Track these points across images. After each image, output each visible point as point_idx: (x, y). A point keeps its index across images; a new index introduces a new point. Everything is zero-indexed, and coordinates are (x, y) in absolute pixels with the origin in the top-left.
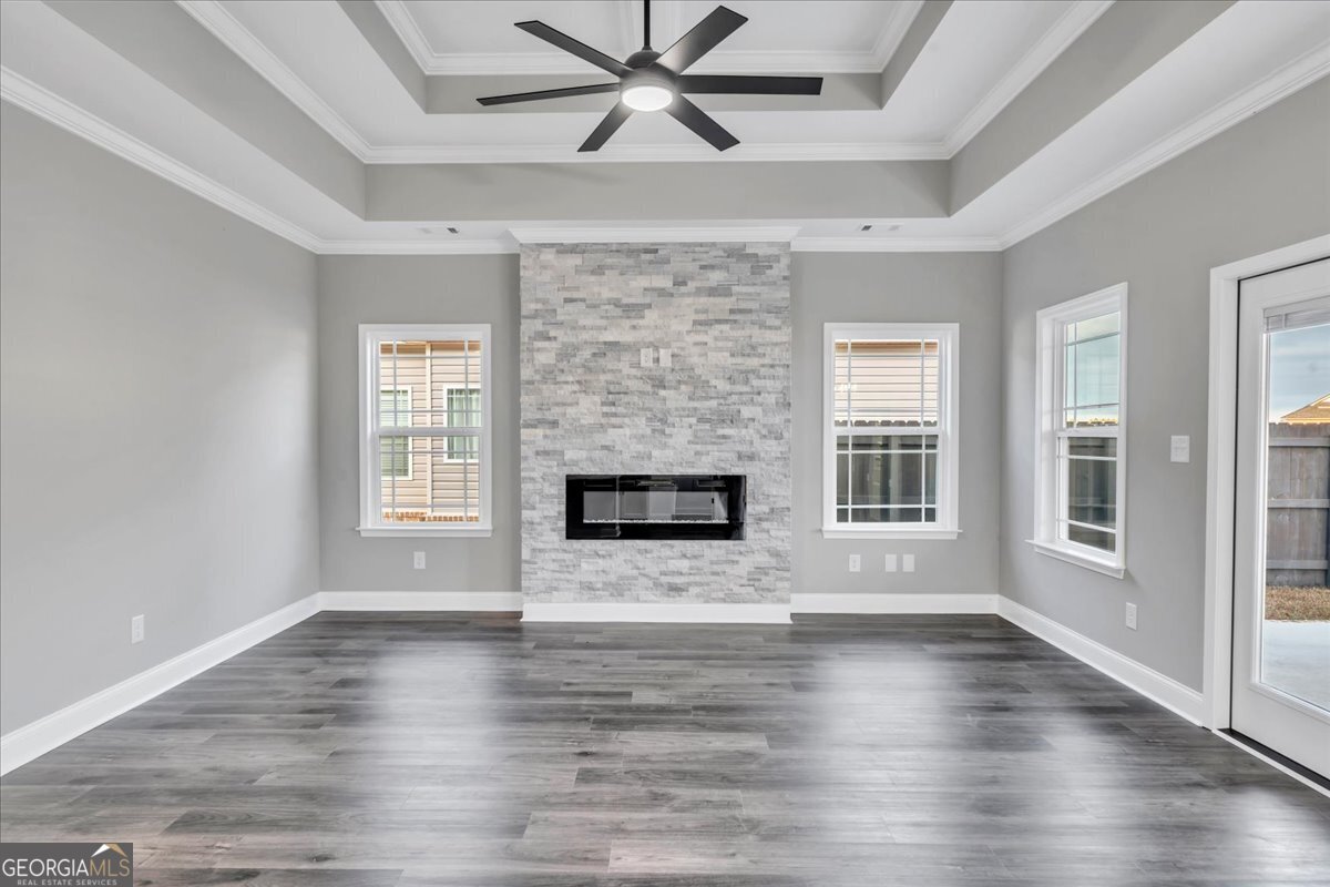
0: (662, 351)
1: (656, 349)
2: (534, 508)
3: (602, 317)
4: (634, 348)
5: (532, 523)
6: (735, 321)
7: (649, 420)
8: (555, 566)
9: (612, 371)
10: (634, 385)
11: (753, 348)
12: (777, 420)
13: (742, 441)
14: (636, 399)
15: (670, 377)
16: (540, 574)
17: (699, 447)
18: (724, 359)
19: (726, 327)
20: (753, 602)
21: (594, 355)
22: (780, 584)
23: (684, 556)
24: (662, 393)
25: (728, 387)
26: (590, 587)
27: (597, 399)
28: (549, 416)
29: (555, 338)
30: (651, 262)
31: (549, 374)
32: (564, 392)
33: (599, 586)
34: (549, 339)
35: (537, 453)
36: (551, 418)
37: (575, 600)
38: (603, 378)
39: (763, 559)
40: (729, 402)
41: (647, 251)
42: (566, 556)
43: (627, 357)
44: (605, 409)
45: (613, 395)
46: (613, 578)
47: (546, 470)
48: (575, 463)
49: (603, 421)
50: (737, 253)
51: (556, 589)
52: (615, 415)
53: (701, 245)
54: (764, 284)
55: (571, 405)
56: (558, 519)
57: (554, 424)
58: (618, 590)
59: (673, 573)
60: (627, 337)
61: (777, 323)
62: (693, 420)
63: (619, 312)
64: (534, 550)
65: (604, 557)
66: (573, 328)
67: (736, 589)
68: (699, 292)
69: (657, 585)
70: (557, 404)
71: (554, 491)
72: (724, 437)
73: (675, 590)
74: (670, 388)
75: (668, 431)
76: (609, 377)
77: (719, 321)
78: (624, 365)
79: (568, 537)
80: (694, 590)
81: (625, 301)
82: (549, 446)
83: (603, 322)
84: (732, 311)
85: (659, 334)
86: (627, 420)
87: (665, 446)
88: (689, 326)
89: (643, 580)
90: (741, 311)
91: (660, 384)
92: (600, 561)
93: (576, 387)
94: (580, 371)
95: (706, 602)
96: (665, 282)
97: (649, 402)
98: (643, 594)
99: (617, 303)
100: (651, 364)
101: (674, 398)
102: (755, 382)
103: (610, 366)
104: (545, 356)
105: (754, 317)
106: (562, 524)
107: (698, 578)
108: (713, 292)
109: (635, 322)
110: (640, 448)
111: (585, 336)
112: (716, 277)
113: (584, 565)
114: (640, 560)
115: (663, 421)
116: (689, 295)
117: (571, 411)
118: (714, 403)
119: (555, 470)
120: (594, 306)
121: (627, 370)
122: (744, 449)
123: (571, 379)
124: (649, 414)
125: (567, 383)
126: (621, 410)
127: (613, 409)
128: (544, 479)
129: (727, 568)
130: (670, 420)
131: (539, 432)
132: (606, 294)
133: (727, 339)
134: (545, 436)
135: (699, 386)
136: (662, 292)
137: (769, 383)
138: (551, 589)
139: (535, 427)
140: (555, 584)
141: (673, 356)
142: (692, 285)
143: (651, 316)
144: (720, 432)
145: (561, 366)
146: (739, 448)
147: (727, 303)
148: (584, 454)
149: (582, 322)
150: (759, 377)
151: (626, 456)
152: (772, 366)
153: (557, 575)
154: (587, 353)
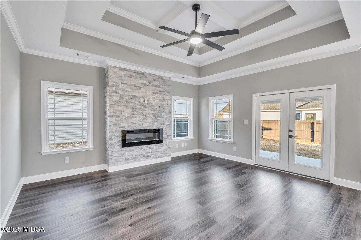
0: (145, 99)
1: (144, 98)
2: (113, 140)
3: (131, 89)
4: (139, 98)
5: (112, 144)
6: (160, 93)
7: (142, 116)
8: (119, 155)
9: (133, 103)
10: (139, 107)
11: (164, 100)
12: (168, 116)
13: (162, 121)
14: (139, 110)
15: (147, 105)
16: (114, 158)
17: (153, 122)
18: (158, 102)
19: (158, 95)
20: (164, 157)
21: (129, 98)
22: (169, 152)
23: (150, 148)
24: (145, 109)
25: (159, 108)
26: (128, 160)
27: (130, 110)
28: (117, 114)
29: (119, 93)
30: (143, 77)
31: (117, 103)
32: (121, 108)
33: (130, 159)
34: (117, 93)
35: (113, 124)
36: (117, 115)
37: (124, 164)
38: (131, 104)
39: (166, 147)
40: (159, 112)
41: (142, 74)
42: (122, 152)
43: (137, 100)
44: (132, 113)
45: (134, 109)
46: (134, 156)
47: (116, 129)
48: (124, 127)
49: (131, 116)
50: (161, 78)
51: (119, 161)
52: (134, 114)
53: (154, 75)
54: (166, 86)
55: (123, 111)
56: (119, 142)
57: (118, 116)
58: (135, 159)
59: (147, 153)
60: (137, 95)
61: (168, 95)
62: (152, 116)
63: (135, 88)
64: (112, 152)
65: (131, 151)
66: (123, 91)
67: (161, 155)
68: (153, 86)
69: (144, 156)
70: (119, 111)
71: (118, 135)
72: (158, 120)
73: (148, 157)
74: (147, 108)
75: (147, 118)
76: (133, 104)
77: (157, 93)
78: (136, 102)
79: (122, 147)
80: (152, 156)
81: (137, 85)
82: (117, 122)
83: (131, 90)
84: (160, 91)
85: (145, 95)
86: (137, 116)
87: (146, 122)
88: (151, 94)
89: (141, 156)
90: (162, 91)
91: (145, 107)
92: (131, 152)
93: (124, 107)
94: (125, 102)
95: (155, 159)
96: (146, 82)
97: (142, 111)
98: (141, 159)
99: (135, 86)
100: (143, 102)
101: (148, 110)
102: (164, 108)
103: (133, 102)
104: (116, 98)
105: (164, 93)
106: (121, 143)
107: (153, 153)
108: (156, 86)
109: (139, 91)
110: (140, 123)
111: (127, 93)
112: (157, 83)
113: (126, 154)
114: (140, 151)
115: (145, 116)
116: (151, 86)
117: (123, 113)
118: (156, 112)
119: (119, 129)
120: (129, 86)
121: (137, 103)
122: (162, 123)
123: (123, 104)
124: (142, 114)
125: (122, 105)
126: (136, 113)
127: (134, 113)
128: (115, 132)
129: (159, 150)
130: (147, 116)
131: (114, 118)
132: (132, 83)
133: (159, 97)
134: (116, 120)
135: (153, 108)
136: (145, 84)
137: (167, 108)
138: (118, 162)
139: (113, 117)
140: (119, 160)
141: (148, 100)
142: (152, 84)
143: (143, 90)
144: (158, 119)
145: (120, 100)
146: (161, 122)
147: (159, 89)
148: (126, 125)
149: (126, 90)
150: (165, 106)
151: (137, 125)
152: (167, 104)
153: (119, 158)
154: (127, 98)
